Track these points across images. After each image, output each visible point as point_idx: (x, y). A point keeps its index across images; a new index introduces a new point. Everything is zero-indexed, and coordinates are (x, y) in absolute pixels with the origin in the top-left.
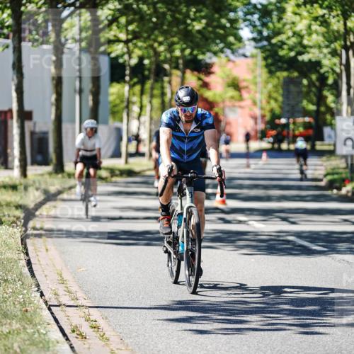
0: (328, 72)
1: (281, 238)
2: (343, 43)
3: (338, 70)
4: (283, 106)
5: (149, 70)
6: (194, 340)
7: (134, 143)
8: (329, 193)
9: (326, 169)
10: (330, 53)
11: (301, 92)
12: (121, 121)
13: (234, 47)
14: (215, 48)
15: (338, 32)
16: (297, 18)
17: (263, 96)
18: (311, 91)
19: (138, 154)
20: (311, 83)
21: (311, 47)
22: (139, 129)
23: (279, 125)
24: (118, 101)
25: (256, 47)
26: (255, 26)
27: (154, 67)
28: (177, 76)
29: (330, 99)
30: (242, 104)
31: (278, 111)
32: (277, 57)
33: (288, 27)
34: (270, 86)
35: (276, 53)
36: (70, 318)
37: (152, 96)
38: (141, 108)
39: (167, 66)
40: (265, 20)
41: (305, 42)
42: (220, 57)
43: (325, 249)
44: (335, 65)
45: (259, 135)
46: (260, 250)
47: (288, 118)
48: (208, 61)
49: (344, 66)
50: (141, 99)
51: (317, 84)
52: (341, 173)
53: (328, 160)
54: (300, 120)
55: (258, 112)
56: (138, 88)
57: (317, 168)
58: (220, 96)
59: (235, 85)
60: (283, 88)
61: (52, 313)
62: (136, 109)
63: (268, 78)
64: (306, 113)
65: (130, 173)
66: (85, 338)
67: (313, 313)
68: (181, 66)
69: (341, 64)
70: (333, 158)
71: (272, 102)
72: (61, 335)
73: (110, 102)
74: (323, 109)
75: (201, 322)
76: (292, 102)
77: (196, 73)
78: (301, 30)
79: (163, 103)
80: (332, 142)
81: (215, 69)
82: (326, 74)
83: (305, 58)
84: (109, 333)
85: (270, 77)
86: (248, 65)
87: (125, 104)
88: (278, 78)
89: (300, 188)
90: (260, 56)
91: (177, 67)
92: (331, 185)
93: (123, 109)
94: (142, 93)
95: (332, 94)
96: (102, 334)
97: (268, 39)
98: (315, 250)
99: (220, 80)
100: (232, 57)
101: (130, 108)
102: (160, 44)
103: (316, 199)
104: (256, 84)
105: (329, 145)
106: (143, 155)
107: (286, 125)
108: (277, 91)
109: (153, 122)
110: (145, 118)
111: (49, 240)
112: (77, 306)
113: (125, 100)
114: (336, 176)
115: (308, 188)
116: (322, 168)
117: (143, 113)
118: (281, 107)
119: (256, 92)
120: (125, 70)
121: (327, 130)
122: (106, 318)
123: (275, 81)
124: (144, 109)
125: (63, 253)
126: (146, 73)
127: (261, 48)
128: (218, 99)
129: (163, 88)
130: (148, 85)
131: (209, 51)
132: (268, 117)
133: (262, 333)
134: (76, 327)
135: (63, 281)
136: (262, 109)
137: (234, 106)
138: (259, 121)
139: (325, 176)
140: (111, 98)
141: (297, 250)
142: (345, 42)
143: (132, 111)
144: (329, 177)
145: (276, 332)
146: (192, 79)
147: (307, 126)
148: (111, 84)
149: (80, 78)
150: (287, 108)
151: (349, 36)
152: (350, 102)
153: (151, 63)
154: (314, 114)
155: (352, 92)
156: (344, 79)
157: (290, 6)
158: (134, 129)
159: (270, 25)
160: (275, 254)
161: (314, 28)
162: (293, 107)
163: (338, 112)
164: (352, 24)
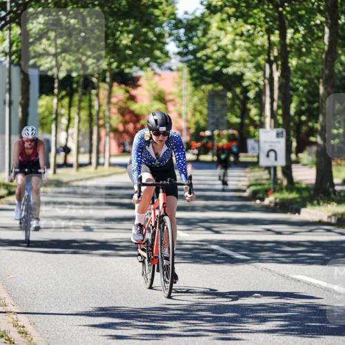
0: (250, 85)
1: (205, 247)
2: (266, 57)
3: (261, 83)
4: (207, 119)
5: (77, 83)
7: (62, 154)
8: (252, 203)
9: (249, 180)
10: (255, 67)
11: (226, 105)
12: (50, 132)
13: (160, 61)
14: (142, 61)
15: (263, 46)
16: (219, 33)
17: (188, 109)
18: (235, 104)
19: (66, 165)
20: (235, 97)
21: (236, 62)
22: (67, 140)
23: (202, 138)
24: (46, 113)
25: (181, 61)
26: (180, 41)
27: (82, 80)
28: (105, 89)
29: (254, 112)
31: (202, 123)
32: (201, 71)
33: (213, 41)
34: (195, 99)
35: (201, 67)
37: (80, 108)
38: (69, 120)
39: (94, 80)
40: (190, 35)
41: (229, 57)
42: (146, 70)
43: (249, 258)
44: (258, 78)
46: (184, 259)
47: (212, 131)
48: (135, 75)
49: (268, 79)
50: (70, 111)
51: (241, 97)
52: (264, 184)
53: (251, 172)
54: (225, 132)
55: (183, 124)
56: (66, 101)
57: (239, 179)
58: (146, 108)
59: (161, 98)
60: (208, 102)
62: (64, 121)
63: (193, 91)
64: (230, 126)
65: (58, 184)
66: (14, 343)
68: (108, 80)
69: (265, 78)
70: (257, 169)
71: (198, 115)
73: (39, 114)
74: (247, 121)
75: (126, 328)
76: (217, 115)
77: (123, 86)
78: (227, 46)
79: (90, 115)
80: (256, 154)
81: (141, 82)
82: (249, 88)
83: (230, 70)
84: (37, 339)
85: (196, 90)
86: (174, 78)
87: (54, 116)
88: (203, 91)
89: (224, 199)
90: (186, 70)
91: (104, 80)
92: (254, 196)
93: (52, 121)
94: (70, 106)
95: (256, 107)
96: (30, 339)
97: (194, 52)
98: (238, 259)
99: (146, 93)
100: (158, 70)
101: (58, 120)
103: (239, 209)
104: (181, 97)
105: (253, 157)
106: (71, 166)
107: (211, 138)
108: (202, 104)
109: (81, 133)
110: (73, 130)
112: (5, 312)
113: (54, 112)
114: (259, 187)
115: (231, 199)
116: (246, 179)
117: (71, 125)
118: (206, 120)
119: (181, 105)
120: (54, 83)
121: (250, 143)
122: (34, 324)
123: (200, 94)
124: (72, 121)
126: (75, 86)
127: (187, 62)
128: (144, 111)
129: (90, 101)
130: (76, 98)
131: (136, 65)
132: (192, 131)
133: (186, 338)
134: (5, 331)
136: (187, 121)
138: (185, 133)
139: (249, 187)
140: (40, 110)
141: (220, 259)
142: (269, 56)
143: (61, 123)
144: (253, 188)
146: (119, 92)
147: (231, 138)
148: (40, 97)
149: (10, 91)
150: (211, 121)
151: (273, 50)
152: (273, 115)
153: (78, 76)
154: (238, 127)
155: (275, 105)
156: (268, 93)
157: (215, 21)
158: (62, 140)
159: (195, 40)
160: (199, 262)
161: (238, 43)
162: (218, 119)
163: (261, 125)
164: (275, 38)
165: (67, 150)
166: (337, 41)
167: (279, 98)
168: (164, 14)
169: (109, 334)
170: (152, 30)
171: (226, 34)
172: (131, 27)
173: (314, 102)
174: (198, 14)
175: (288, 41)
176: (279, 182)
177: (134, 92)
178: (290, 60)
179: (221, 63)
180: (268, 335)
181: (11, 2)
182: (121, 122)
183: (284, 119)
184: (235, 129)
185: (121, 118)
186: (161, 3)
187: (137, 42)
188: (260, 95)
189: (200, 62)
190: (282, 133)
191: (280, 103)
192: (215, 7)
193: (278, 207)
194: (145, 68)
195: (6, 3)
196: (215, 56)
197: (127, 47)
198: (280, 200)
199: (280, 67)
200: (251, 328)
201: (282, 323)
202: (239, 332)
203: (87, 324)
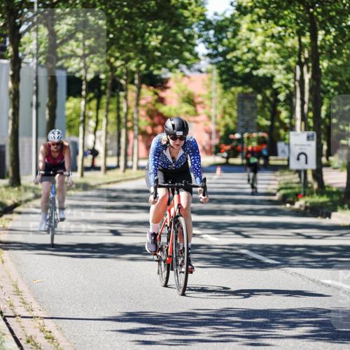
0: (280, 87)
1: (235, 252)
2: (297, 59)
3: (292, 85)
4: (237, 121)
5: (105, 85)
7: (90, 157)
8: (282, 207)
9: (279, 184)
10: (285, 69)
11: (256, 107)
12: (78, 135)
13: (189, 63)
14: (171, 63)
15: (293, 48)
16: (248, 34)
17: (218, 112)
18: (265, 106)
19: (94, 168)
20: (265, 99)
21: (266, 63)
22: (95, 143)
23: (232, 140)
24: (74, 116)
25: (211, 63)
26: (210, 43)
27: (110, 82)
28: (133, 91)
29: (284, 114)
30: (197, 119)
31: (232, 126)
32: (231, 73)
33: (243, 42)
34: (225, 101)
35: (231, 69)
36: (26, 329)
37: (108, 111)
38: (97, 122)
39: (123, 82)
40: (220, 37)
41: (259, 58)
42: (175, 72)
43: (278, 263)
44: (289, 80)
45: (213, 150)
46: (213, 263)
47: (242, 134)
48: (163, 76)
49: (298, 82)
50: (97, 113)
51: (271, 99)
52: (294, 188)
53: (281, 175)
54: (255, 135)
55: (213, 127)
56: (94, 103)
57: (269, 182)
58: (175, 110)
59: (190, 100)
60: (237, 104)
61: (7, 324)
62: (92, 123)
63: (223, 93)
64: (260, 128)
65: (86, 187)
66: (40, 348)
68: (136, 82)
69: (295, 80)
70: (287, 173)
71: (227, 117)
72: (16, 345)
73: (67, 117)
74: (277, 124)
75: (155, 333)
76: (247, 118)
77: (152, 88)
78: (257, 47)
79: (119, 117)
80: (286, 158)
81: (170, 84)
82: (279, 90)
83: (260, 72)
84: (64, 344)
85: (225, 92)
86: (203, 80)
87: (82, 118)
88: (233, 93)
89: (253, 202)
90: (216, 72)
91: (132, 82)
92: (284, 200)
93: (80, 123)
94: (98, 108)
95: (286, 109)
96: (56, 344)
97: (224, 54)
98: (268, 263)
99: (175, 96)
100: (187, 72)
101: (86, 123)
102: (117, 59)
103: (269, 213)
104: (211, 99)
105: (283, 160)
106: (98, 169)
107: (240, 141)
108: (232, 107)
109: (109, 136)
110: (101, 133)
111: (5, 252)
112: (32, 317)
113: (82, 114)
114: (289, 191)
115: (261, 202)
116: (276, 182)
117: (99, 127)
118: (235, 123)
119: (211, 107)
120: (81, 85)
121: (281, 146)
122: (61, 329)
123: (230, 97)
124: (100, 123)
125: (19, 265)
126: (103, 88)
127: (216, 63)
128: (173, 114)
129: (119, 103)
130: (104, 100)
131: (165, 66)
132: (222, 133)
133: (215, 344)
134: (31, 337)
135: (18, 293)
136: (216, 124)
137: (189, 121)
138: (214, 136)
139: (279, 190)
140: (67, 113)
141: (250, 263)
142: (300, 58)
143: (89, 126)
144: (283, 192)
146: (148, 94)
147: (261, 141)
148: (67, 99)
149: (37, 92)
150: (241, 123)
151: (304, 52)
152: (304, 118)
153: (107, 78)
154: (268, 129)
156: (298, 95)
157: (245, 22)
158: (90, 143)
159: (225, 41)
160: (229, 266)
161: (268, 44)
162: (247, 122)
163: (292, 128)
164: (306, 40)
165: (94, 153)
167: (309, 100)
168: (193, 15)
169: (137, 339)
170: (182, 31)
171: (256, 35)
172: (160, 29)
174: (228, 15)
175: (319, 43)
176: (310, 185)
178: (321, 62)
179: (251, 65)
180: (298, 341)
181: (38, 3)
182: (150, 124)
183: (315, 122)
184: (264, 132)
185: (149, 121)
186: (190, 4)
187: (166, 44)
188: (290, 97)
189: (229, 64)
190: (313, 136)
191: (311, 105)
192: (246, 8)
193: (308, 211)
194: (174, 70)
195: (33, 3)
196: (245, 57)
197: (156, 49)
198: (311, 203)
199: (311, 69)
200: (280, 333)
201: (313, 328)
202: (269, 338)
203: (115, 329)
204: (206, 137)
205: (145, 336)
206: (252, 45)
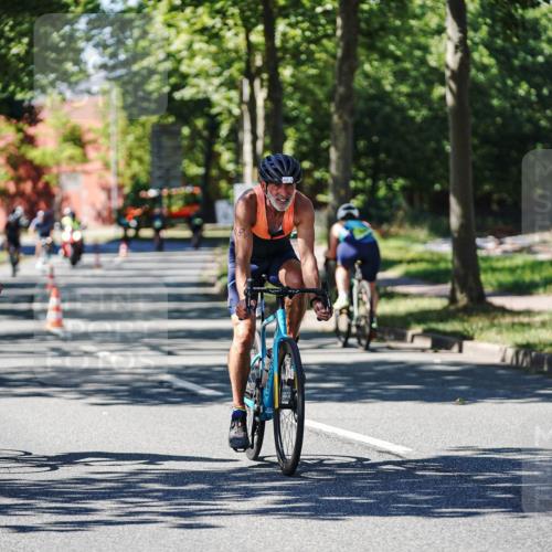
0: (221, 114)
1: (150, 378)
3: (236, 111)
4: (152, 170)
6: (14, 541)
8: (224, 304)
9: (221, 267)
11: (179, 147)
15: (237, 51)
17: (120, 155)
18: (195, 145)
20: (195, 133)
21: (194, 76)
23: (145, 200)
29: (226, 156)
30: (89, 167)
31: (144, 178)
34: (130, 138)
41: (184, 68)
43: (221, 394)
44: (230, 100)
45: (114, 216)
46: (118, 397)
47: (160, 189)
49: (247, 104)
51: (205, 133)
53: (223, 254)
55: (112, 180)
57: (203, 266)
58: (52, 155)
59: (76, 139)
60: (151, 142)
63: (128, 126)
64: (188, 180)
67: (198, 495)
69: (241, 101)
71: (135, 164)
74: (214, 172)
75: (24, 513)
76: (166, 164)
77: (14, 121)
78: (180, 51)
80: (229, 225)
83: (186, 93)
85: (131, 125)
86: (96, 106)
88: (143, 125)
89: (179, 298)
95: (228, 149)
98: (203, 395)
99: (52, 132)
103: (204, 314)
104: (108, 136)
105: (225, 229)
107: (157, 200)
108: (142, 147)
115: (193, 298)
116: (215, 265)
118: (150, 174)
119: (108, 149)
121: (221, 207)
123: (138, 131)
128: (49, 161)
132: (127, 190)
133: (120, 527)
136: (119, 175)
137: (74, 171)
138: (115, 194)
139: (220, 277)
141: (174, 396)
142: (249, 65)
145: (142, 526)
146: (7, 130)
147: (190, 200)
150: (158, 173)
152: (257, 161)
154: (199, 181)
155: (260, 144)
156: (247, 125)
157: (160, 13)
160: (142, 402)
161: (197, 46)
162: (168, 170)
163: (238, 178)
164: (257, 37)
166: (356, 40)
173: (323, 139)
175: (278, 42)
177: (31, 131)
179: (172, 81)
180: (253, 518)
182: (12, 179)
184: (194, 185)
185: (11, 173)
191: (268, 141)
199: (265, 84)
201: (277, 498)
202: (206, 515)
204: (102, 196)
205: (9, 518)
206: (173, 48)
